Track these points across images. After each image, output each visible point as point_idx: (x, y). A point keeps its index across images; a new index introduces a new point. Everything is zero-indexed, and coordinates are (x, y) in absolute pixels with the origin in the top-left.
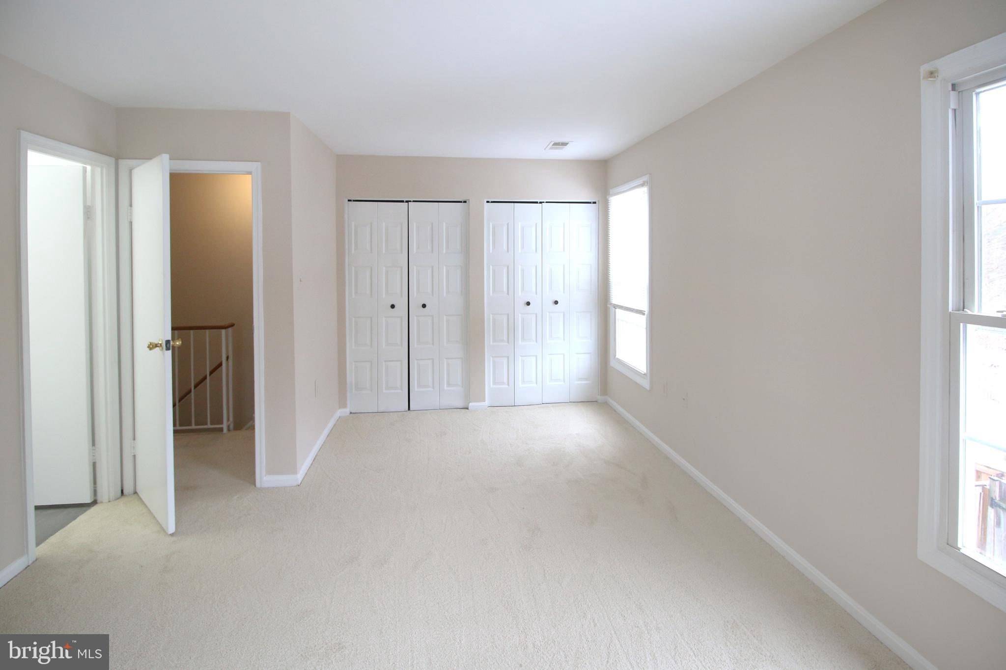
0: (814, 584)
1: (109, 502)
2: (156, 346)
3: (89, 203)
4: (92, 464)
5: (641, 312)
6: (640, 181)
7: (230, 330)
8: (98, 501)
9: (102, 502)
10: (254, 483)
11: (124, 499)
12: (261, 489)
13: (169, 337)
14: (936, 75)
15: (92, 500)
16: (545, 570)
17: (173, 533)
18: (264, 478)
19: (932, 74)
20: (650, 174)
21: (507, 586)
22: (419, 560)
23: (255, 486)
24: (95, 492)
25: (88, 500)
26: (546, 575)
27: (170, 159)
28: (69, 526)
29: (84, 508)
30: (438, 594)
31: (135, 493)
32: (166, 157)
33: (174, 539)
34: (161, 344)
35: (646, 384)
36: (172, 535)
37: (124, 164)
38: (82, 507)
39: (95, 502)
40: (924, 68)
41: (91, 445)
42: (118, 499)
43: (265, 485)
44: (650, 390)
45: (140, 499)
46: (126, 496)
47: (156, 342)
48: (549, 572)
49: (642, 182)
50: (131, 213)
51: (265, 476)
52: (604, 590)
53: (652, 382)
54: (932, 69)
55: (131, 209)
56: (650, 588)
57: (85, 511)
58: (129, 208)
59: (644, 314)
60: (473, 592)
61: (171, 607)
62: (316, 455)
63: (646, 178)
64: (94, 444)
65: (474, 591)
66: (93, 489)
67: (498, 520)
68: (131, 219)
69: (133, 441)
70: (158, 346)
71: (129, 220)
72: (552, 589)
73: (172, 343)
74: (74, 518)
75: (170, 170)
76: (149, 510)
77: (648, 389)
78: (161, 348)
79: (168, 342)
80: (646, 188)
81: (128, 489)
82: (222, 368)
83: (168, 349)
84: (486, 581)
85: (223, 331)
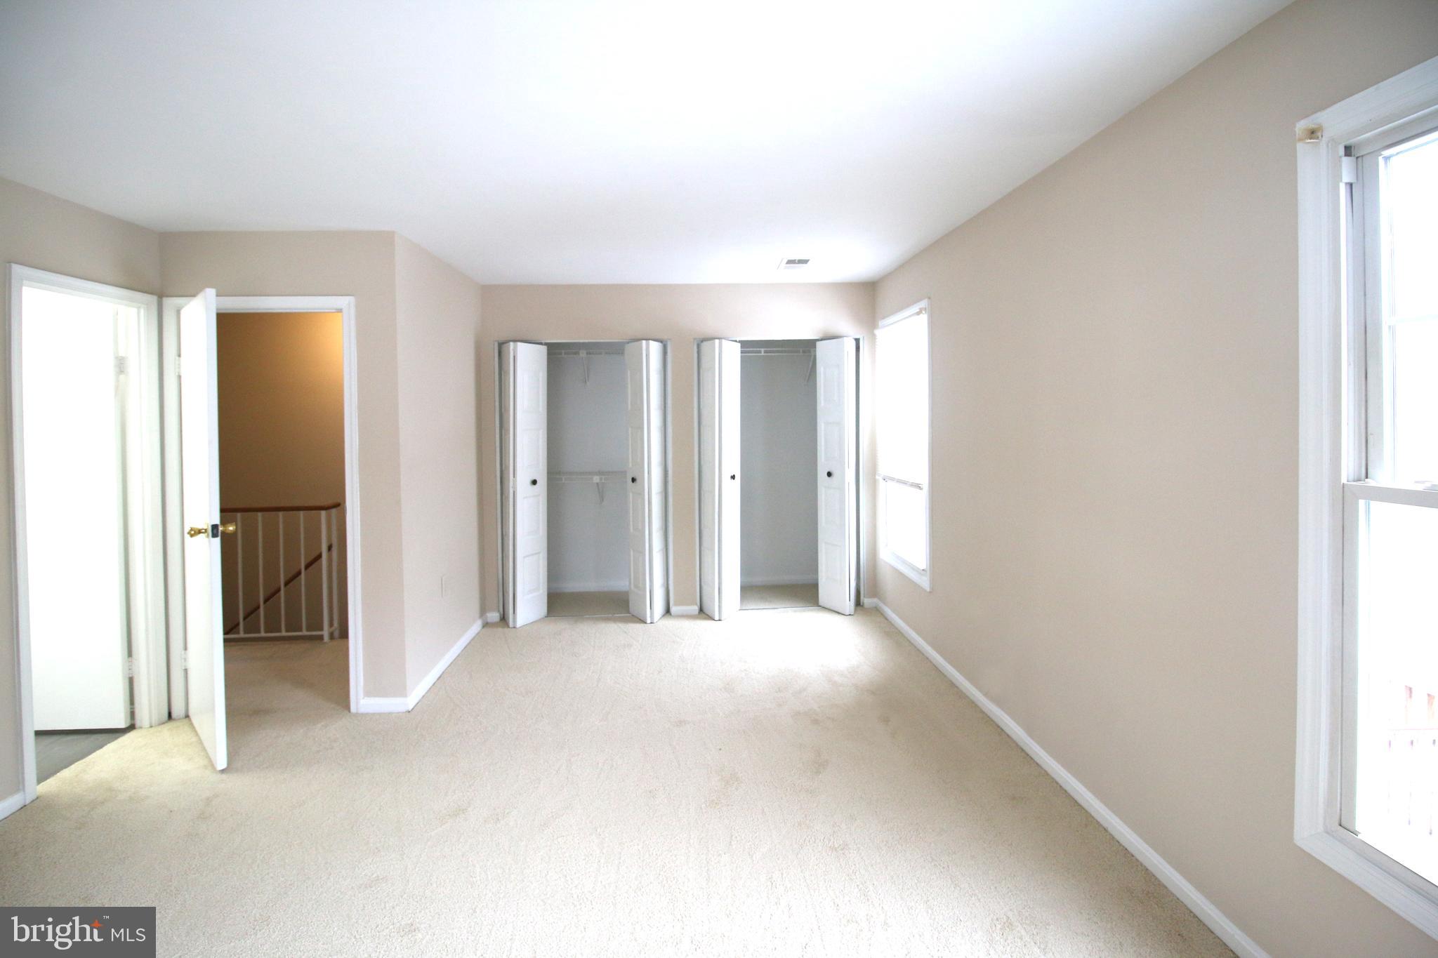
0: (1147, 869)
1: (151, 727)
2: (200, 532)
3: (122, 354)
4: (127, 681)
5: (918, 486)
6: (915, 309)
7: (334, 511)
8: (137, 725)
9: (141, 728)
10: (347, 707)
11: (171, 725)
12: (357, 715)
13: (217, 521)
14: (1319, 134)
15: (128, 725)
16: (732, 836)
17: (223, 770)
18: (362, 700)
19: (1313, 133)
20: (929, 298)
21: (671, 856)
22: (553, 816)
23: (349, 711)
24: (132, 714)
25: (122, 724)
26: (733, 843)
27: (217, 296)
28: (90, 757)
29: (118, 735)
30: (569, 863)
31: (187, 716)
32: (210, 293)
33: (224, 776)
34: (206, 530)
35: (925, 582)
36: (223, 771)
37: (170, 303)
38: (115, 733)
39: (132, 727)
40: (1302, 125)
41: (126, 656)
42: (164, 723)
43: (362, 710)
44: (930, 592)
45: (192, 725)
46: (174, 720)
47: (200, 527)
48: (738, 838)
49: (918, 310)
50: (179, 364)
51: (363, 698)
52: (815, 867)
53: (933, 581)
54: (1312, 126)
55: (179, 360)
56: (887, 867)
57: (116, 738)
58: (177, 358)
59: (920, 488)
60: (620, 863)
61: (196, 865)
62: (443, 672)
63: (923, 304)
64: (130, 653)
65: (621, 861)
66: (129, 710)
67: (679, 765)
68: (179, 373)
69: (183, 652)
70: (203, 533)
71: (177, 374)
72: (737, 862)
73: (221, 529)
74: (101, 747)
75: (217, 309)
76: (200, 739)
77: (928, 590)
78: (206, 534)
79: (215, 527)
80: (924, 318)
81: (178, 710)
82: (321, 561)
83: (214, 535)
84: (643, 848)
85: (323, 513)
